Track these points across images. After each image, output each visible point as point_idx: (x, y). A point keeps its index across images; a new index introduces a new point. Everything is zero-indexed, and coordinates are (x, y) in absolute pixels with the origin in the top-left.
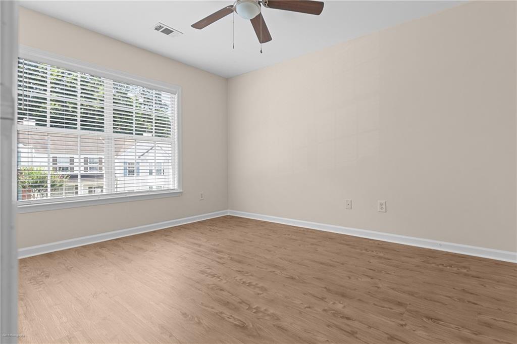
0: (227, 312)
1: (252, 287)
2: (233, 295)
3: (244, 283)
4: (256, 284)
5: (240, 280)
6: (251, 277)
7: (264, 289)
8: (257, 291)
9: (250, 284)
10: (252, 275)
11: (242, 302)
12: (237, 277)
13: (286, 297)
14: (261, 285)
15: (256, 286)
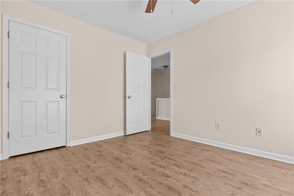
0: (169, 156)
1: (159, 165)
2: (168, 162)
3: (164, 168)
4: (156, 166)
5: (166, 170)
6: (160, 172)
7: (153, 164)
8: (156, 163)
9: (160, 166)
10: (159, 173)
11: (163, 159)
12: (169, 172)
13: (143, 160)
14: (154, 166)
15: (157, 165)
